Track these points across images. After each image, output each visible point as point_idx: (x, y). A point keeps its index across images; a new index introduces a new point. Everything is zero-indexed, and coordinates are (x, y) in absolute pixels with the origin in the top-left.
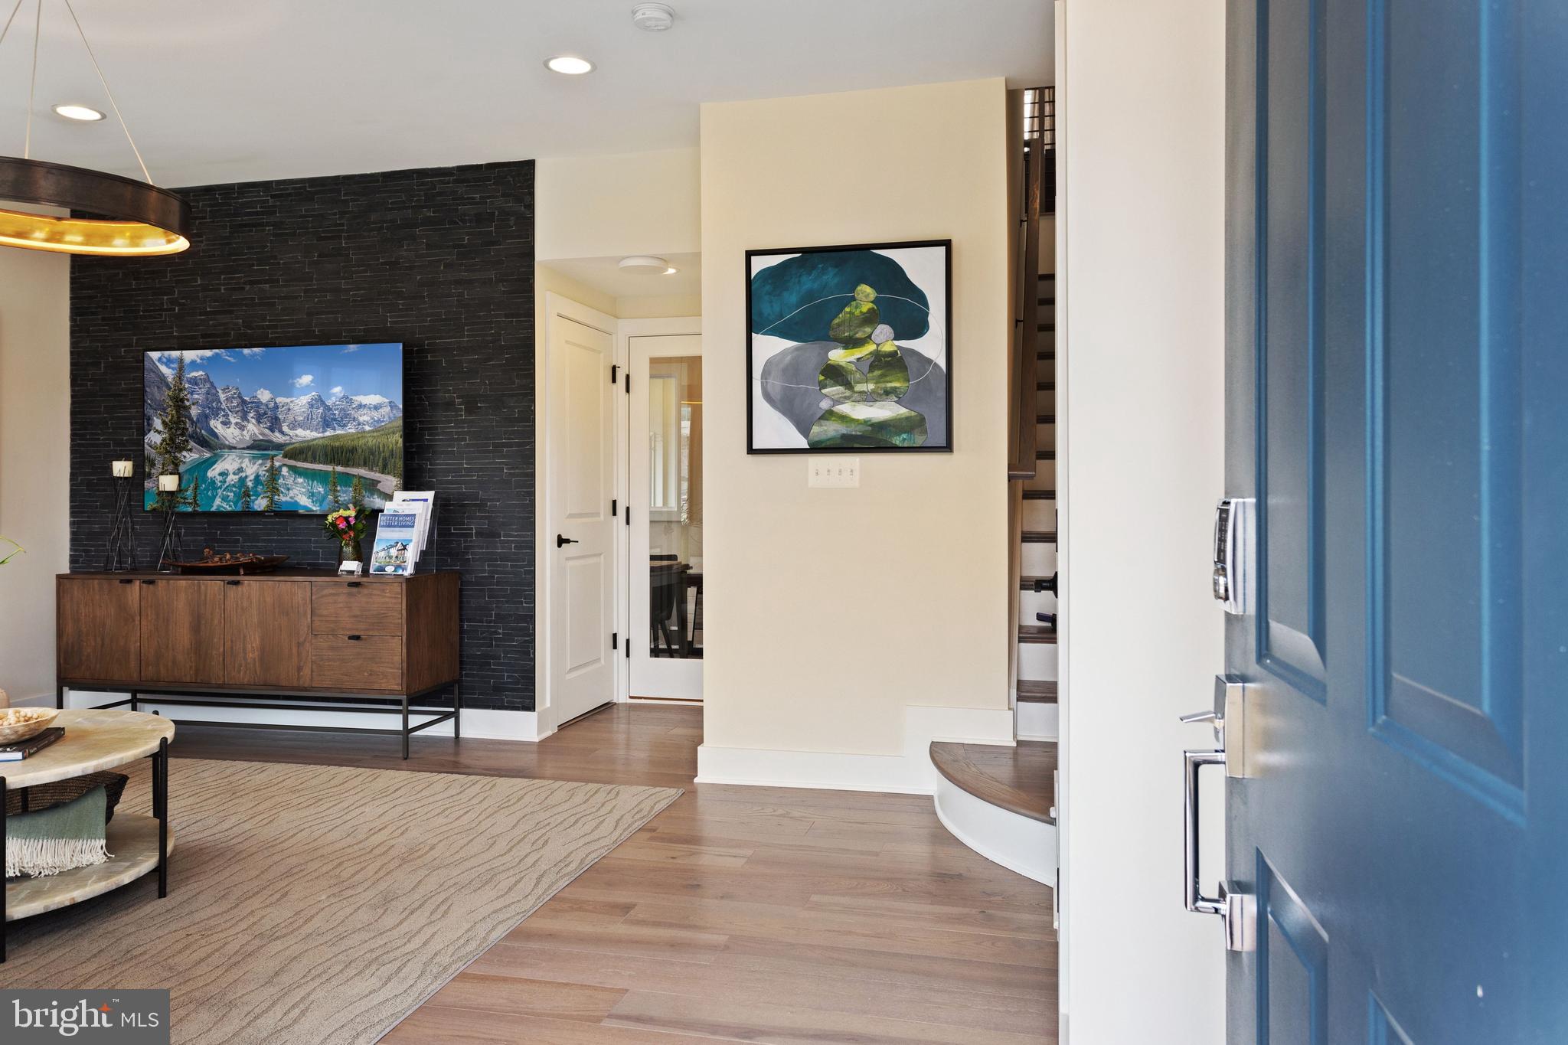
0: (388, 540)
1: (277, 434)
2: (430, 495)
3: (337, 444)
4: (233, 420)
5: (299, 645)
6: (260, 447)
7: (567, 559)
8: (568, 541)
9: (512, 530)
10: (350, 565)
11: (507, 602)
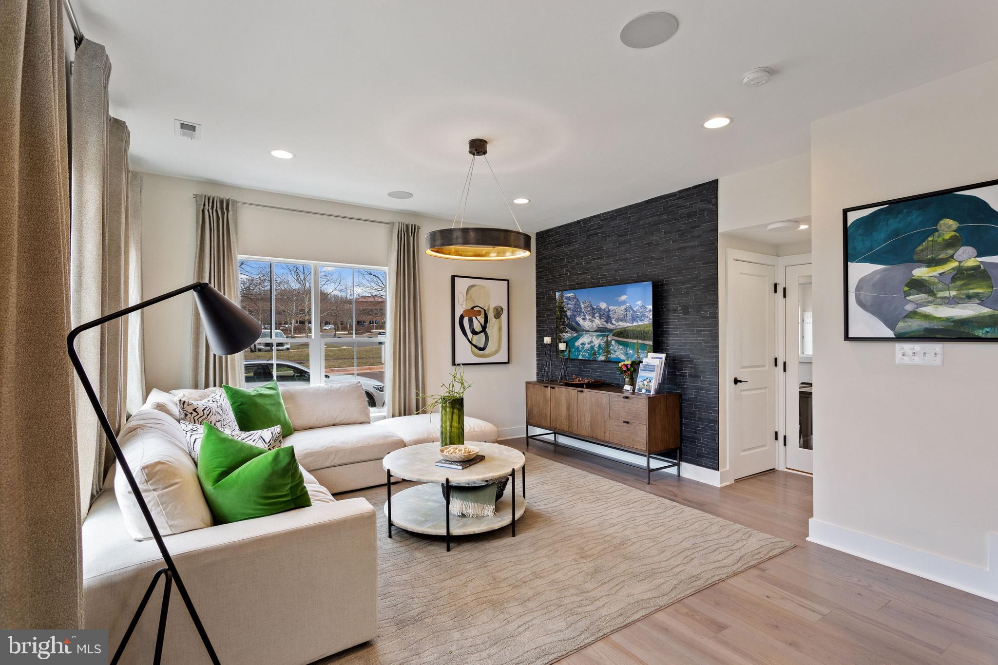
0: (643, 377)
1: (609, 324)
2: (663, 356)
3: (639, 329)
4: (588, 317)
5: (605, 422)
6: (602, 331)
7: (741, 391)
8: (741, 381)
9: (707, 375)
10: (627, 387)
11: (704, 412)
